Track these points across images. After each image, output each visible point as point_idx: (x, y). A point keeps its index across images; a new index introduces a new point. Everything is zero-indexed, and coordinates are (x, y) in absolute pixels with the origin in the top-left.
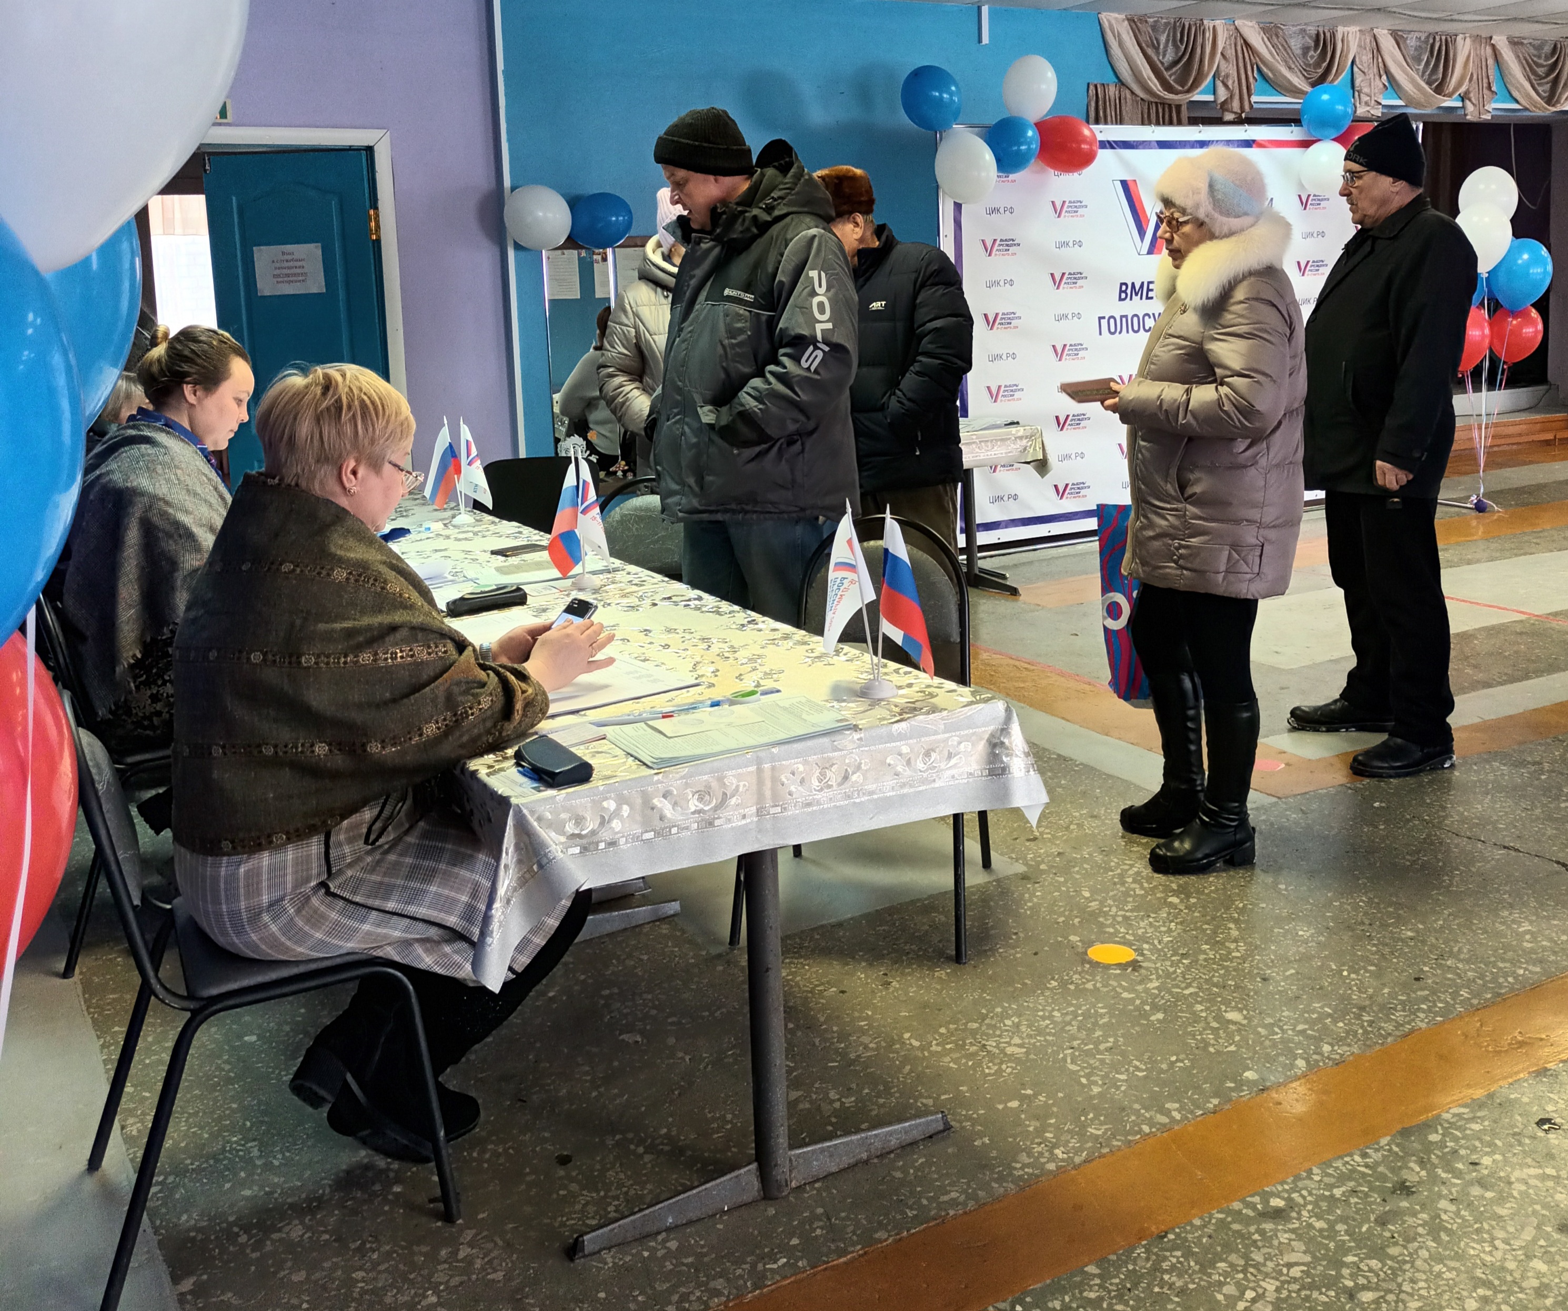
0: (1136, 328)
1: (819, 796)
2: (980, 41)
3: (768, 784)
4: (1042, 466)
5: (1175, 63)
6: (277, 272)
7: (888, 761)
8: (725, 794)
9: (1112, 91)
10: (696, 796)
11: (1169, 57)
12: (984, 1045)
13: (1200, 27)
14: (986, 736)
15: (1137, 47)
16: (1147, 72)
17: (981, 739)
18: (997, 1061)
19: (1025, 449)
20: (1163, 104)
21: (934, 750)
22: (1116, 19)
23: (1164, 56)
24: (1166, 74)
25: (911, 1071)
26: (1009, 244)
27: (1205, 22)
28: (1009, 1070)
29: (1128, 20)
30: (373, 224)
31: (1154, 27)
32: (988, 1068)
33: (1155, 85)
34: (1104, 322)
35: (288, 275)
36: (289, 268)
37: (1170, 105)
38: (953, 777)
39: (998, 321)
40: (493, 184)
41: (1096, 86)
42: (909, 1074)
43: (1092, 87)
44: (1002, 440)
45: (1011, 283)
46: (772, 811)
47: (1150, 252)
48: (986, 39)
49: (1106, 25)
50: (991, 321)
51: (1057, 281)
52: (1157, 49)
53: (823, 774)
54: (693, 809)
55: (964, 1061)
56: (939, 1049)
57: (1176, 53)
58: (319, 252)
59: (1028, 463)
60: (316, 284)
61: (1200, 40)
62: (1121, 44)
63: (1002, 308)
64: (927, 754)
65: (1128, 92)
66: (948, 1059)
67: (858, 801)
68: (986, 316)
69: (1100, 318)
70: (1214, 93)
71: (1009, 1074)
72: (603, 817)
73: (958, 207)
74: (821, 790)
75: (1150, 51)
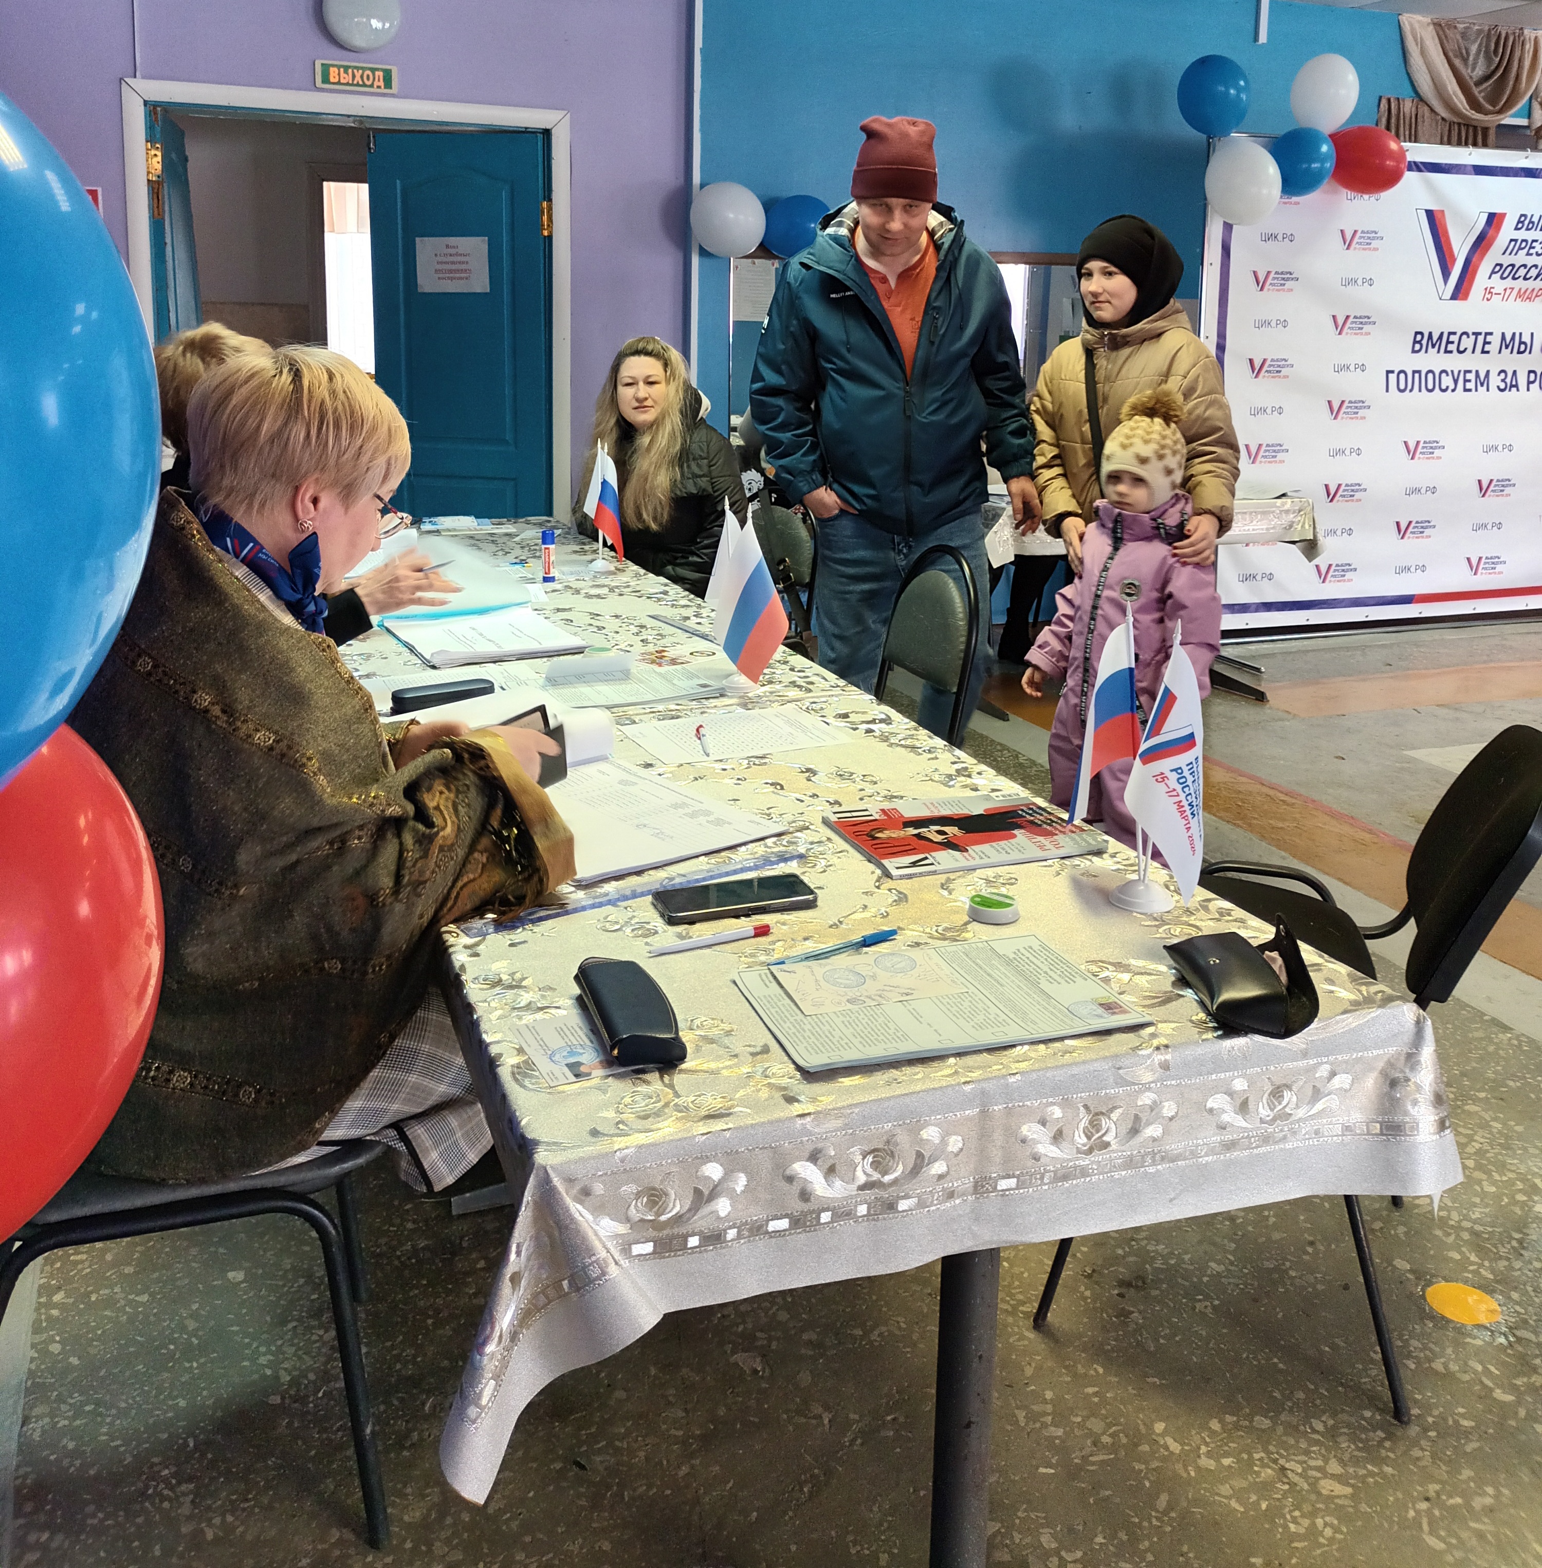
0: (1430, 386)
1: (1085, 1162)
2: (1256, 38)
3: (998, 1137)
4: (1310, 548)
5: (1486, 78)
6: (439, 267)
7: (1210, 1104)
8: (920, 1155)
9: (1408, 106)
10: (870, 1159)
11: (1479, 72)
12: (1283, 1469)
13: (1520, 35)
14: (1380, 1065)
15: (1443, 57)
16: (1452, 86)
17: (1371, 1069)
18: (1307, 1508)
19: (1291, 526)
20: (1467, 126)
21: (1289, 1087)
22: (1419, 22)
23: (1473, 69)
24: (1476, 91)
25: (1170, 1507)
26: (1286, 277)
27: (1526, 32)
28: (1328, 1532)
29: (1434, 24)
30: (545, 218)
31: (1464, 35)
32: (1295, 1521)
33: (1460, 101)
34: (1393, 377)
35: (451, 271)
36: (453, 263)
37: (1475, 128)
38: (1317, 1132)
39: (1265, 368)
40: (681, 180)
41: (1389, 101)
42: (1165, 1513)
43: (1384, 102)
44: (1263, 513)
45: (1285, 323)
46: (1003, 1184)
47: (1454, 297)
48: (1263, 38)
49: (1407, 28)
50: (1257, 367)
51: (1340, 326)
52: (1465, 60)
53: (1094, 1125)
54: (862, 1179)
55: (1254, 1498)
56: (1211, 1464)
57: (1488, 67)
58: (485, 247)
59: (1293, 543)
60: (480, 283)
61: (1517, 54)
62: (1423, 53)
63: (1271, 354)
64: (1277, 1093)
65: (1426, 108)
66: (1225, 1489)
67: (1151, 1170)
68: (1251, 361)
69: (1388, 372)
70: (1529, 116)
71: (1331, 1540)
72: (698, 1192)
73: (1228, 227)
74: (1090, 1151)
75: (1457, 62)
